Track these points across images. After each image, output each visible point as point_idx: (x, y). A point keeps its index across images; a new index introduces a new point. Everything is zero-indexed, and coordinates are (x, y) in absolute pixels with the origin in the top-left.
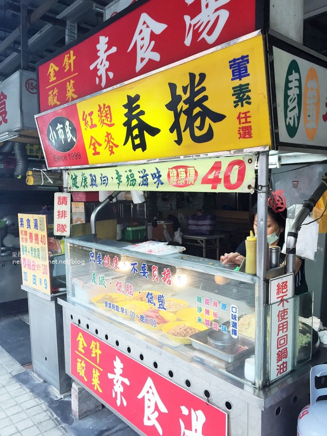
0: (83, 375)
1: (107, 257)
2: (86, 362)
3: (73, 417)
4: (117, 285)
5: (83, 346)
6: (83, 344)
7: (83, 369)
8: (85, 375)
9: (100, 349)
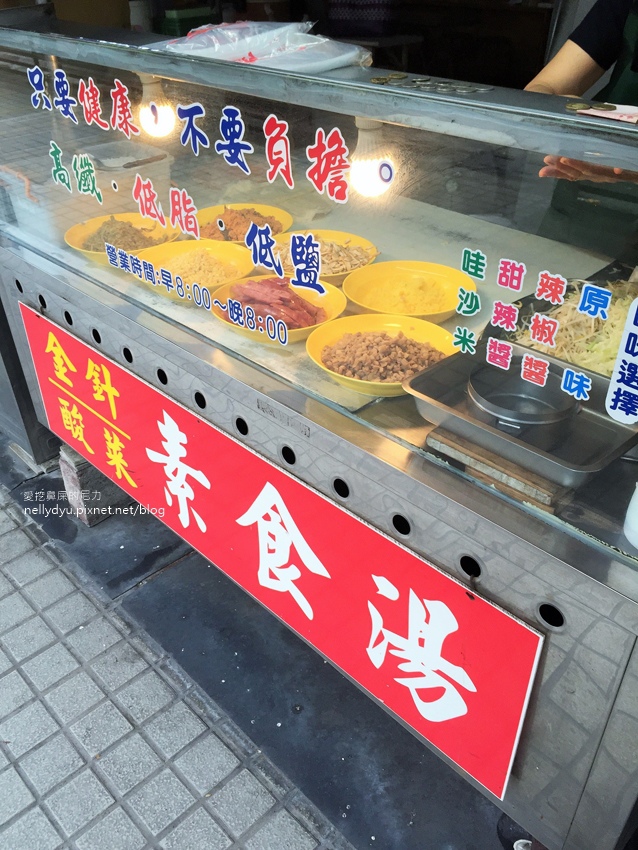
0: (81, 439)
1: (88, 85)
2: (81, 410)
3: (76, 522)
4: (137, 194)
5: (65, 370)
6: (65, 365)
7: (78, 424)
8: (85, 437)
9: (114, 384)
